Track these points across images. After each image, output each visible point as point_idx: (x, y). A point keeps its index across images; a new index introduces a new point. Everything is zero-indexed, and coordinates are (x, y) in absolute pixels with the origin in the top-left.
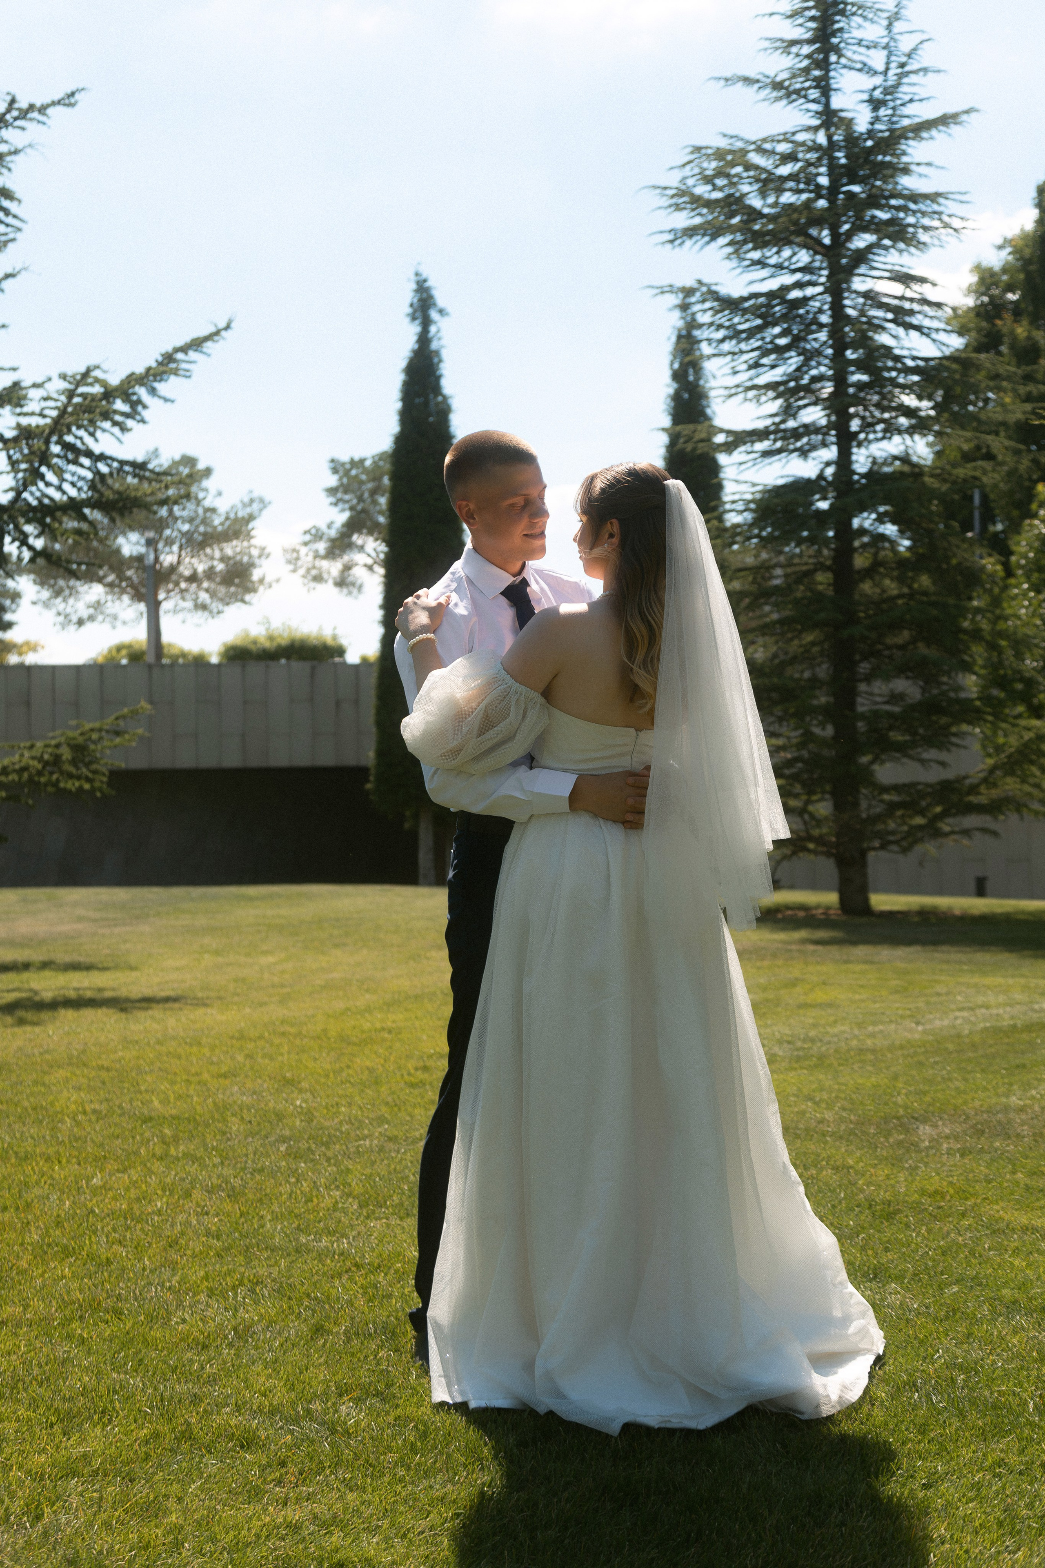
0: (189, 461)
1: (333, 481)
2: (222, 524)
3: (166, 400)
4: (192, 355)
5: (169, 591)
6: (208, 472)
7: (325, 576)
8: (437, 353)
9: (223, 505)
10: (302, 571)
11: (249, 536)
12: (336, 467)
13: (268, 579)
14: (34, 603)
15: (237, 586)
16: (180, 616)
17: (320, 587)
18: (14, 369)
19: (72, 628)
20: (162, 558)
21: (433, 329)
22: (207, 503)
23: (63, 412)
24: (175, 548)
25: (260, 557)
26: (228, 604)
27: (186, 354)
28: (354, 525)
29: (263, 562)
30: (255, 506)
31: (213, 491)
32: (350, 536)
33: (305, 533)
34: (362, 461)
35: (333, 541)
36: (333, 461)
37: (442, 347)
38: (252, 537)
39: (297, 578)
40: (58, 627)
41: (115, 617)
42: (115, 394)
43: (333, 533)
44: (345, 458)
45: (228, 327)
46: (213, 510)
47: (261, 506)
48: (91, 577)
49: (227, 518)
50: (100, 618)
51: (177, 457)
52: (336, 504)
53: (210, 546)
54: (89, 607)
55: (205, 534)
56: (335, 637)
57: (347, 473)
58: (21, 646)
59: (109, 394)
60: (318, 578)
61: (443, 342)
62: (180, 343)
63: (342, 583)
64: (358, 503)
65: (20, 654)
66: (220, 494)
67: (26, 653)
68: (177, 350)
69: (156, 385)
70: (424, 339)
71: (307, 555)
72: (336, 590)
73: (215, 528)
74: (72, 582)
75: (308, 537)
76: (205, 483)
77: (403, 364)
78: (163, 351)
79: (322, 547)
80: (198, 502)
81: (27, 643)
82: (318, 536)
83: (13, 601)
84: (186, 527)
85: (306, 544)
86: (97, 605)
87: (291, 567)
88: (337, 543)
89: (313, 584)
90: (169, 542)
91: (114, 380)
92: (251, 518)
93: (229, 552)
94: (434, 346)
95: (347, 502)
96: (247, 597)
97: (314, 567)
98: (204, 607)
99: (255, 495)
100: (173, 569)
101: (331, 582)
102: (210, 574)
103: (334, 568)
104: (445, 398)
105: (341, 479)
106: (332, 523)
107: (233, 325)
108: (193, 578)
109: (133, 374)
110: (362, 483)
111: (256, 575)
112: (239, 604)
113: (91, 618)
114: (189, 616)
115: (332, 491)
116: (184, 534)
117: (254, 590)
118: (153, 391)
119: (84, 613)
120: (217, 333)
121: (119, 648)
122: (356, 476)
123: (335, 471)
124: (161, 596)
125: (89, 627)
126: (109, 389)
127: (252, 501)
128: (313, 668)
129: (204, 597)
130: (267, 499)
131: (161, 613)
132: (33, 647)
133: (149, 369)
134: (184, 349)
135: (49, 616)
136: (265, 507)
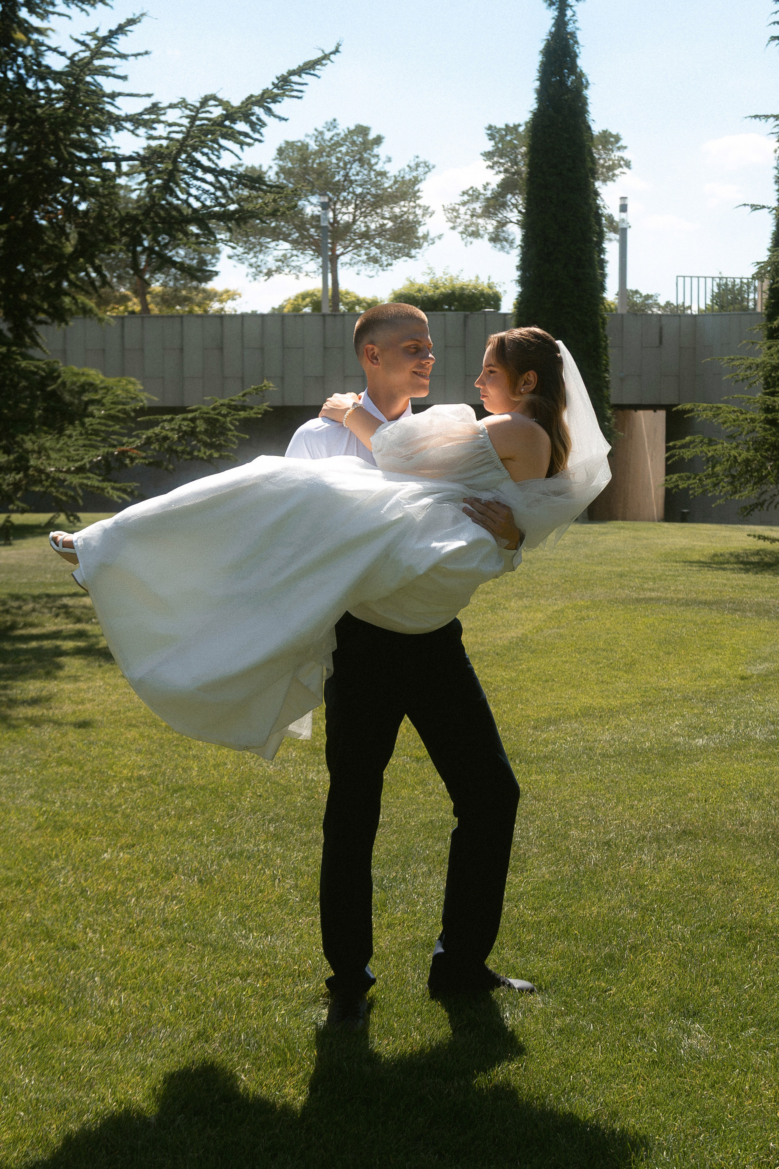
0: (363, 131)
1: (489, 146)
2: (390, 187)
3: (281, 119)
4: (306, 78)
5: (345, 248)
6: (378, 140)
7: (481, 232)
8: (573, 35)
9: (393, 170)
10: (461, 229)
11: (415, 196)
12: (493, 132)
13: (432, 235)
14: (230, 257)
15: (404, 242)
16: (356, 268)
17: (476, 241)
18: (149, 96)
19: (262, 278)
20: (339, 217)
21: (569, 13)
22: (377, 168)
23: (188, 135)
24: (351, 209)
25: (423, 215)
26: (396, 258)
27: (300, 76)
28: (506, 187)
29: (427, 219)
30: (421, 170)
31: (383, 158)
32: (504, 196)
33: (464, 193)
34: (516, 127)
35: (487, 199)
36: (490, 128)
37: (577, 29)
38: (419, 198)
39: (456, 234)
40: (250, 278)
41: (299, 268)
42: (236, 116)
43: (489, 193)
44: (500, 125)
45: (336, 51)
46: (383, 174)
47: (426, 169)
48: (277, 235)
49: (396, 182)
50: (287, 270)
51: (352, 127)
52: (492, 167)
53: (381, 207)
54: (277, 261)
55: (375, 196)
56: (490, 287)
57: (502, 139)
58: (221, 295)
59: (231, 115)
60: (476, 234)
61: (577, 25)
62: (294, 67)
63: (495, 239)
64: (512, 167)
65: (221, 301)
66: (389, 160)
67: (226, 302)
68: (292, 73)
69: (272, 106)
70: (561, 23)
71: (466, 214)
72: (491, 245)
73: (385, 189)
74: (263, 240)
75: (466, 198)
76: (376, 150)
77: (541, 46)
78: (279, 75)
79: (478, 206)
80: (371, 167)
81: (227, 291)
82: (473, 195)
83: (213, 255)
84: (359, 190)
85: (464, 204)
86: (284, 259)
87: (452, 225)
88: (492, 202)
89: (470, 239)
90: (346, 203)
91: (236, 102)
92: (416, 181)
93: (397, 210)
94: (570, 28)
95: (503, 164)
96: (413, 252)
97: (472, 224)
98: (375, 260)
99: (421, 159)
100: (348, 226)
101: (487, 237)
102: (382, 231)
103: (490, 225)
104: (580, 76)
105: (496, 143)
106: (488, 184)
107: (340, 49)
108: (366, 235)
109: (252, 96)
110: (515, 147)
111: (421, 231)
112: (405, 258)
113: (279, 270)
114: (363, 268)
115: (489, 155)
116: (358, 196)
117: (420, 246)
118: (269, 111)
119: (272, 264)
120: (326, 57)
121: (304, 296)
122: (511, 141)
123: (492, 137)
124: (339, 250)
125: (276, 276)
126: (231, 111)
127: (418, 165)
128: (466, 317)
129: (374, 251)
130: (431, 162)
131: (339, 266)
132: (231, 295)
133: (265, 92)
134: (299, 71)
135: (244, 268)
136: (430, 170)
